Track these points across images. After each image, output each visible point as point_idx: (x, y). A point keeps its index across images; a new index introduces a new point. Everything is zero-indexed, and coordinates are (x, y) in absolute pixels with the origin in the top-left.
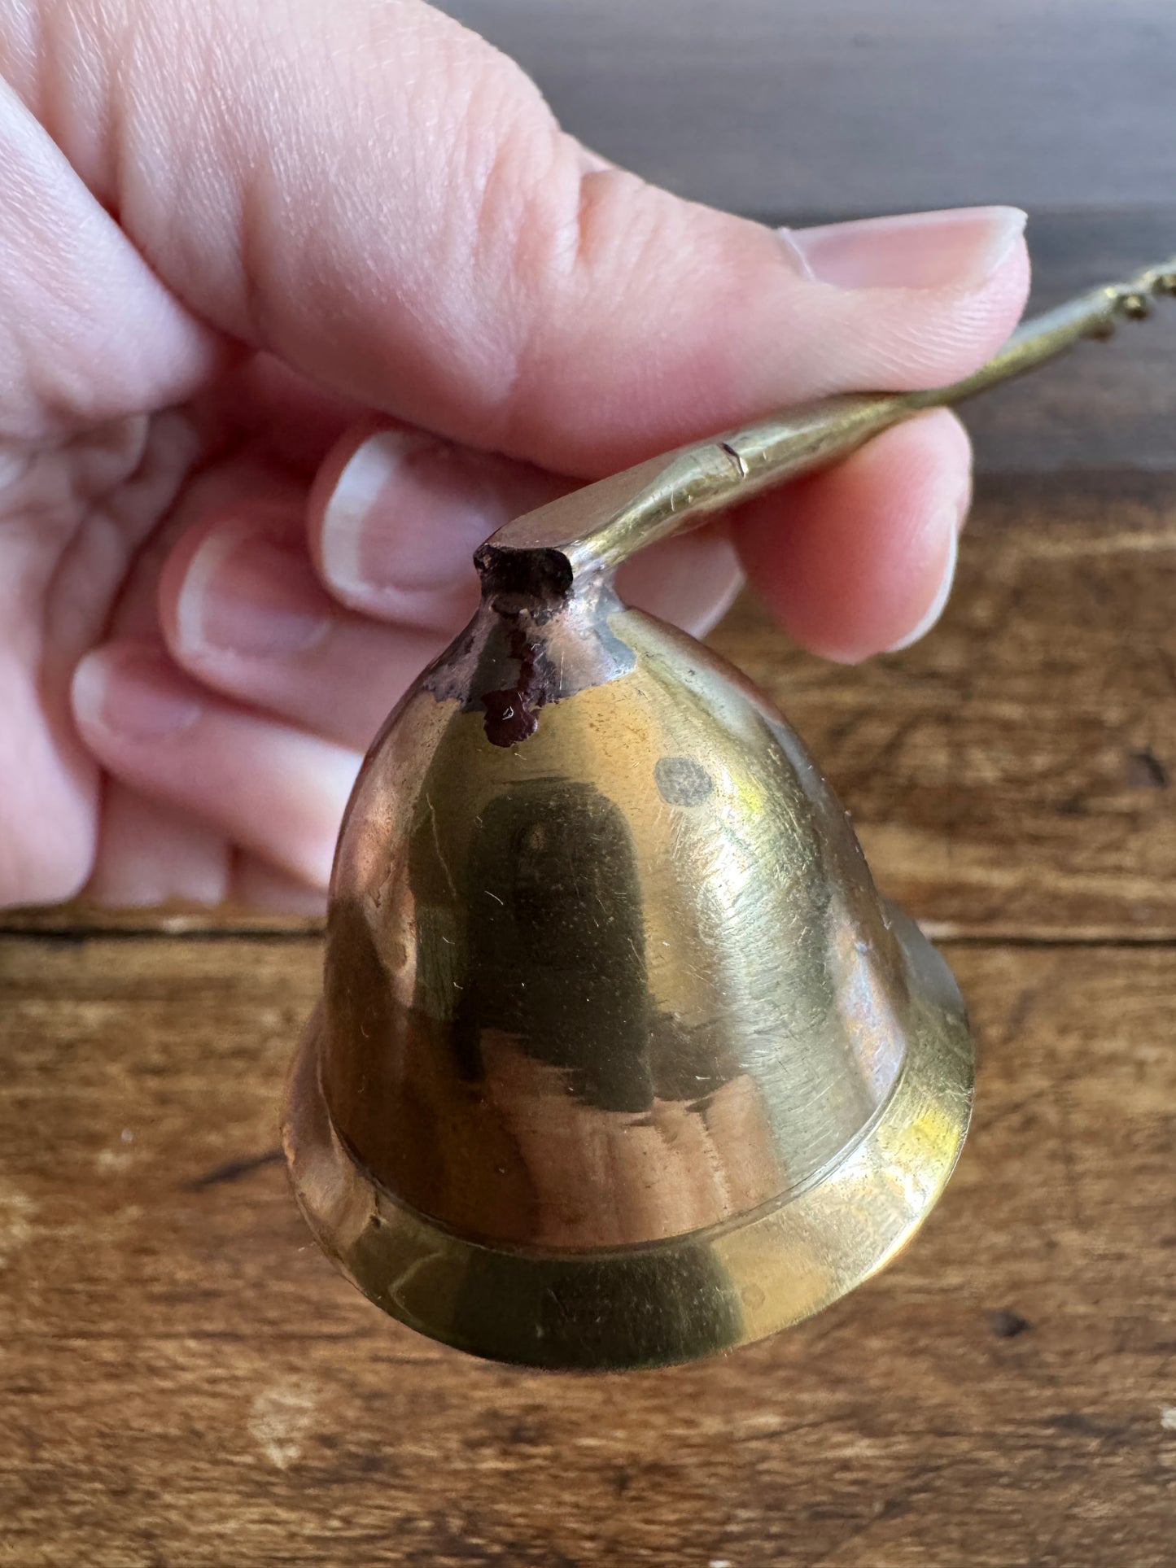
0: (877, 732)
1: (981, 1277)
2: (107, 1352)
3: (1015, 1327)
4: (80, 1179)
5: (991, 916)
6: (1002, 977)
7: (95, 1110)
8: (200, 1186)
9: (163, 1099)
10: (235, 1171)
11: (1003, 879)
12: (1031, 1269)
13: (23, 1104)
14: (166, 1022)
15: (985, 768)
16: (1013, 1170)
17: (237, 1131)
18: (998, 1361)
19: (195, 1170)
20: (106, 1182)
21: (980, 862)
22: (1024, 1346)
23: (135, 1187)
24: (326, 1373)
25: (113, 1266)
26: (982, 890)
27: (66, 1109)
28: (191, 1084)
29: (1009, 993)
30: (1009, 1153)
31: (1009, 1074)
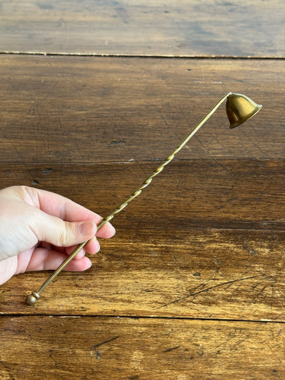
0: (260, 287)
1: (271, 365)
2: (158, 371)
3: (275, 371)
4: (148, 351)
5: (276, 318)
6: (277, 327)
7: (148, 342)
8: (165, 352)
9: (157, 341)
10: (169, 350)
11: (279, 313)
12: (278, 365)
13: (137, 341)
14: (154, 330)
15: (278, 294)
16: (276, 353)
17: (169, 345)
18: (272, 375)
19: (164, 350)
20: (152, 351)
21: (276, 310)
22: (276, 373)
23: (156, 352)
24: (186, 374)
25: (156, 361)
26: (275, 314)
27: (144, 342)
28: (160, 339)
29: (278, 330)
30: (276, 351)
31: (277, 341)
